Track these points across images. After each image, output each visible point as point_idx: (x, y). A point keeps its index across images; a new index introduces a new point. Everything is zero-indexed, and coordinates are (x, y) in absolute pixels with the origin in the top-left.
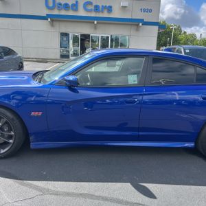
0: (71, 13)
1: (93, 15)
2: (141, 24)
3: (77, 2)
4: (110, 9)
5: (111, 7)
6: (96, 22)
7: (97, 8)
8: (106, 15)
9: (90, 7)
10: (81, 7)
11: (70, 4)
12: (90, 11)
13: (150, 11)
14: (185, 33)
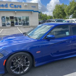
0: (5, 8)
1: (14, 9)
2: (33, 12)
3: (7, 4)
4: (20, 7)
5: (21, 6)
6: (16, 12)
7: (15, 6)
8: (19, 9)
9: (12, 6)
10: (9, 6)
11: (4, 5)
12: (13, 7)
13: (35, 7)
14: (43, 14)
